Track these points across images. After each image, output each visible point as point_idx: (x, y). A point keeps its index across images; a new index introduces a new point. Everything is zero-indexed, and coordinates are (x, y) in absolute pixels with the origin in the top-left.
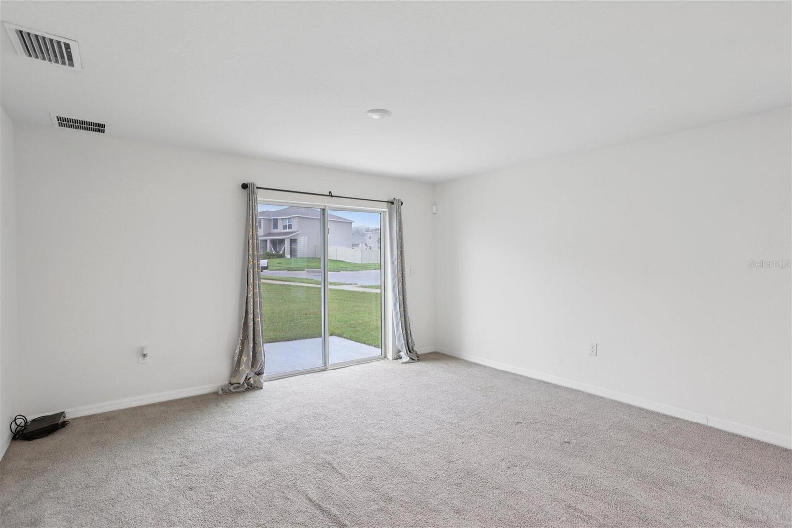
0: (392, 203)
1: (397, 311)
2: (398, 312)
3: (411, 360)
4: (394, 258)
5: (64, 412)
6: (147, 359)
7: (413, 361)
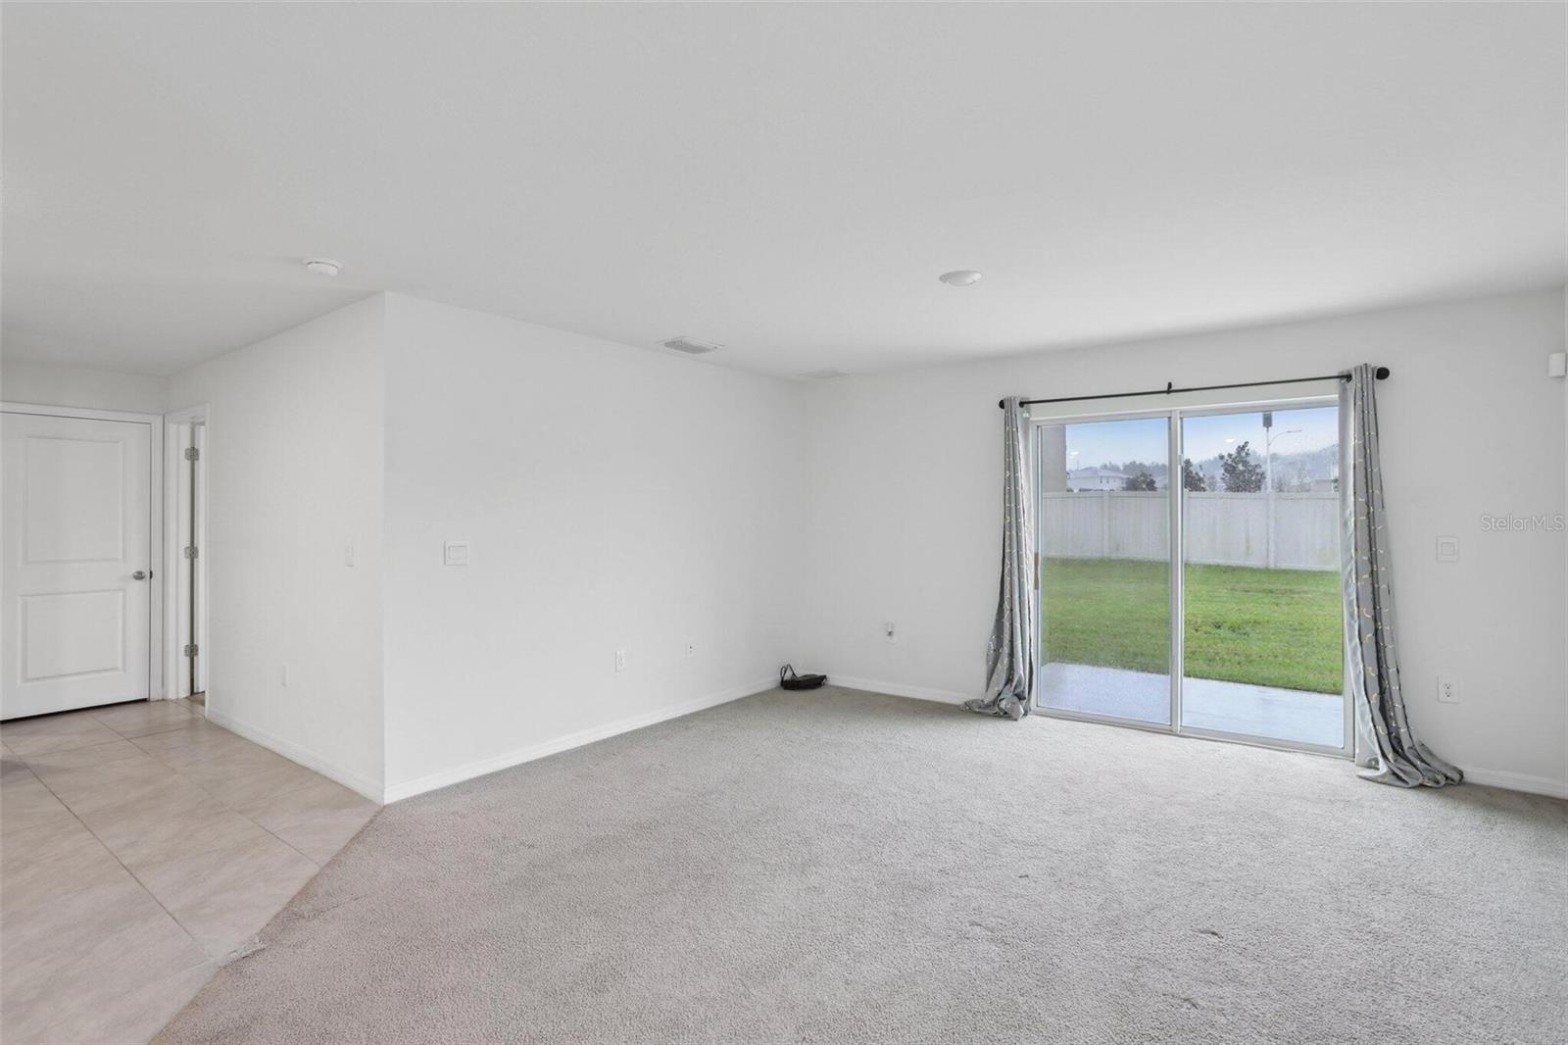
0: (1349, 377)
1: (1353, 644)
2: (1356, 646)
3: (1391, 779)
4: (1348, 512)
5: (825, 677)
6: (895, 638)
7: (1399, 783)
